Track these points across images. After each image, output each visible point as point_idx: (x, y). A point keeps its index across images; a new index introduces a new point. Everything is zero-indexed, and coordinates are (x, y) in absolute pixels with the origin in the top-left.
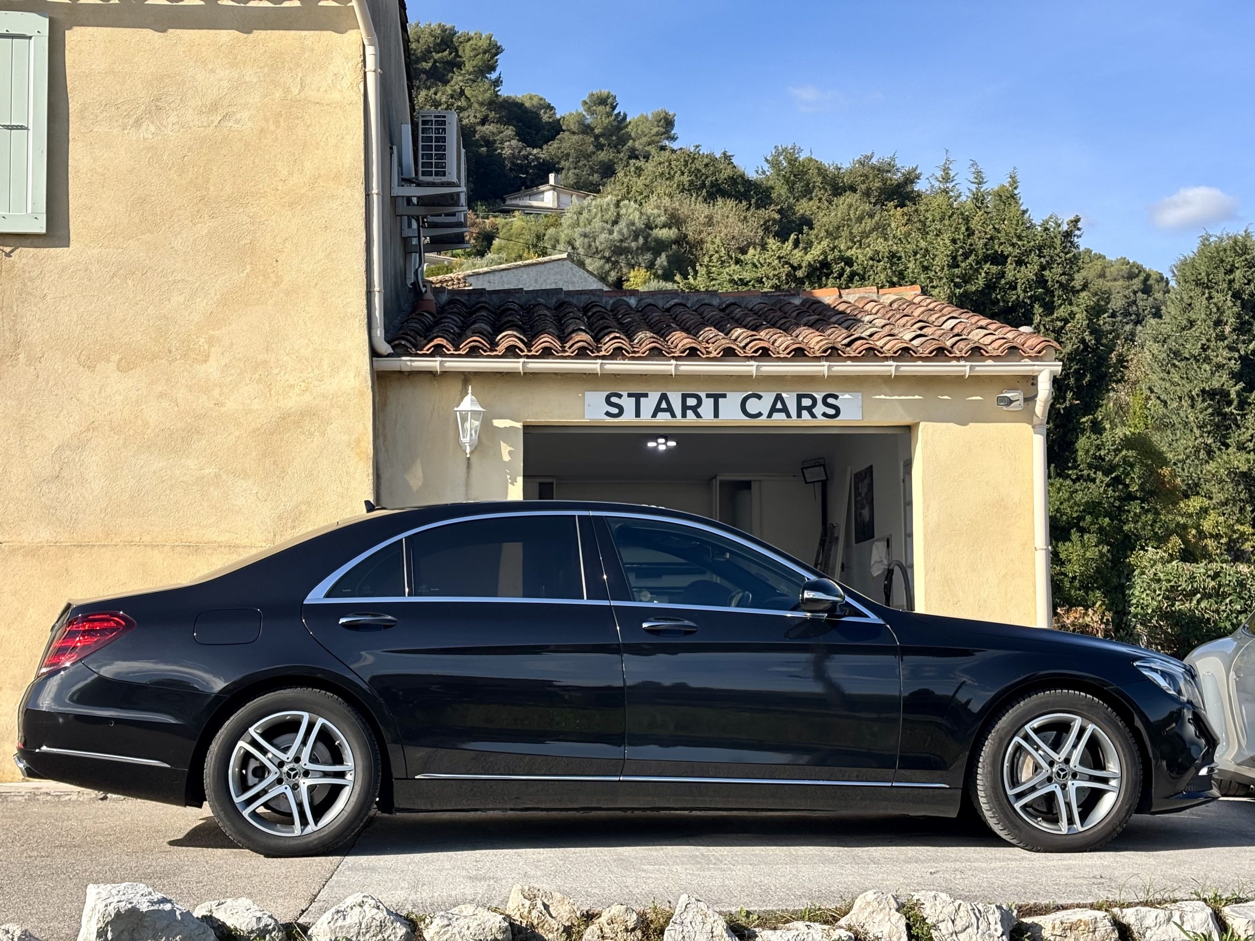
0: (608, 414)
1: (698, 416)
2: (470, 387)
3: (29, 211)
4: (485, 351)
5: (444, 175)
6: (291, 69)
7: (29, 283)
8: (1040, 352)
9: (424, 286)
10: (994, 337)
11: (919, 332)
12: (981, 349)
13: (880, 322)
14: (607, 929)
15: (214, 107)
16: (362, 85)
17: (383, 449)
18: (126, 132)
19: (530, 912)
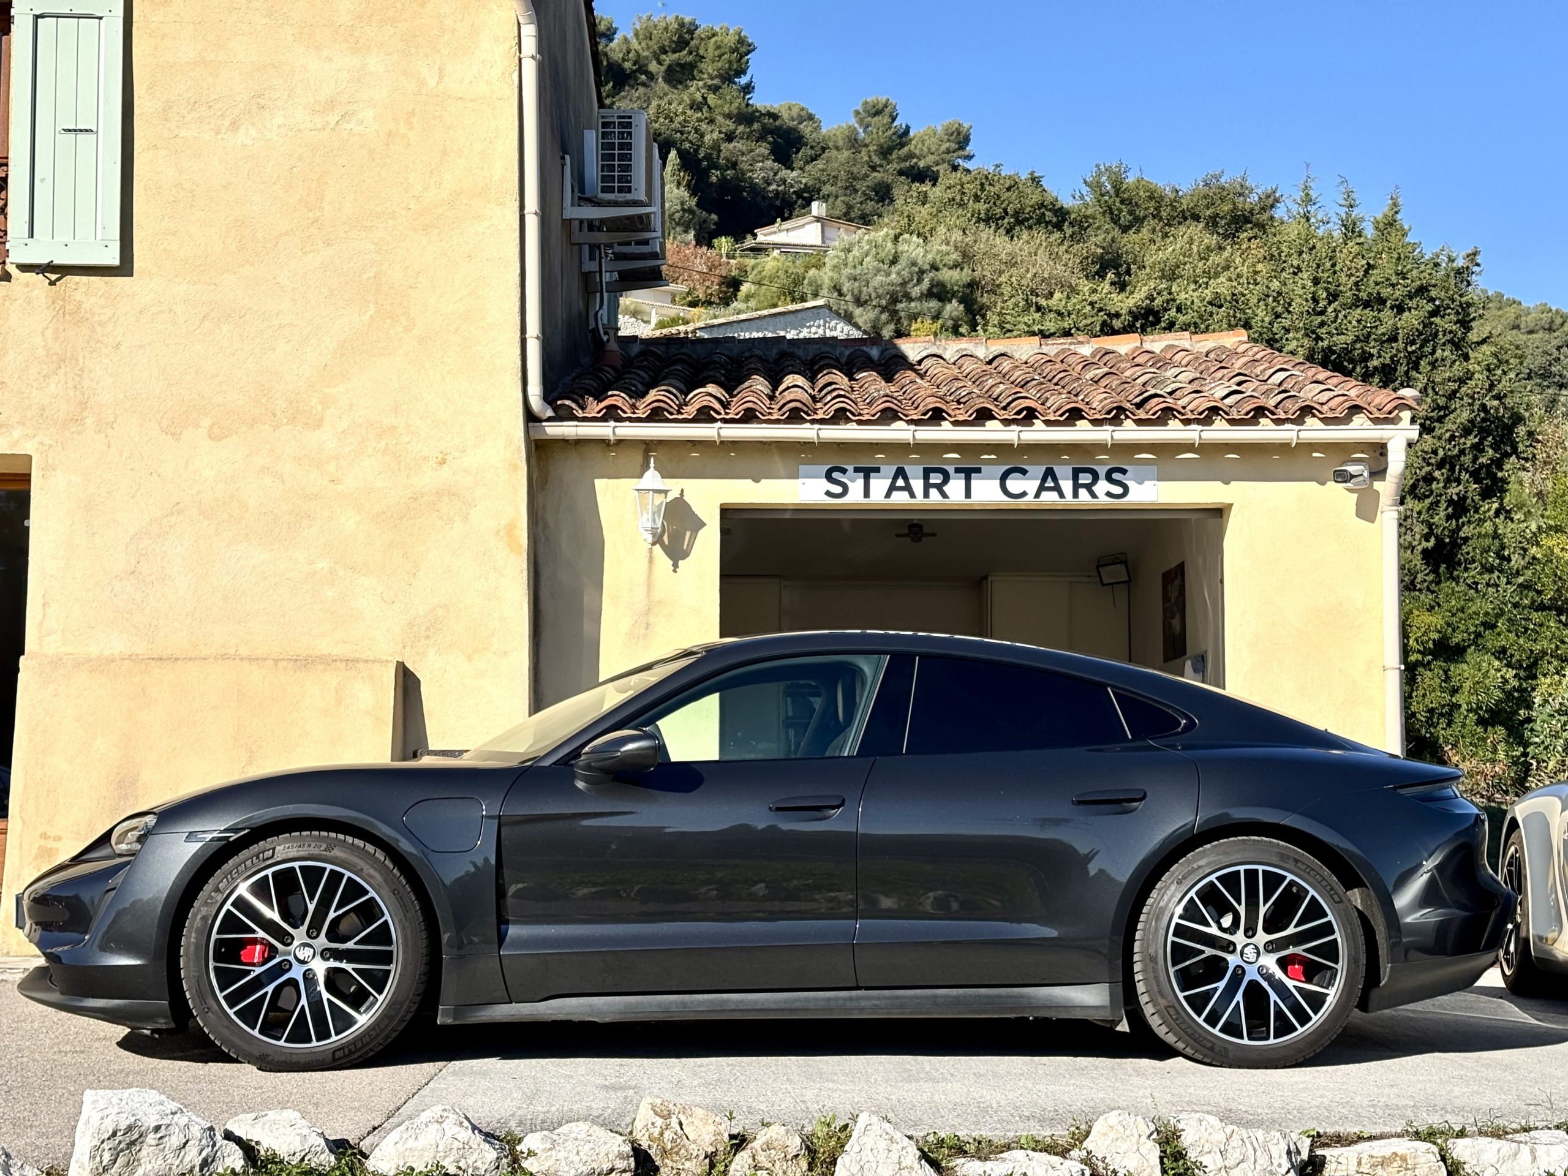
0: (828, 493)
1: (944, 495)
2: (652, 460)
3: (99, 237)
4: (671, 414)
5: (630, 191)
6: (427, 56)
7: (99, 329)
8: (1390, 413)
9: (606, 333)
10: (1332, 394)
11: (1235, 388)
12: (1313, 408)
13: (1185, 377)
14: (762, 1158)
15: (330, 105)
16: (517, 73)
17: (543, 539)
18: (219, 137)
19: (662, 1134)
